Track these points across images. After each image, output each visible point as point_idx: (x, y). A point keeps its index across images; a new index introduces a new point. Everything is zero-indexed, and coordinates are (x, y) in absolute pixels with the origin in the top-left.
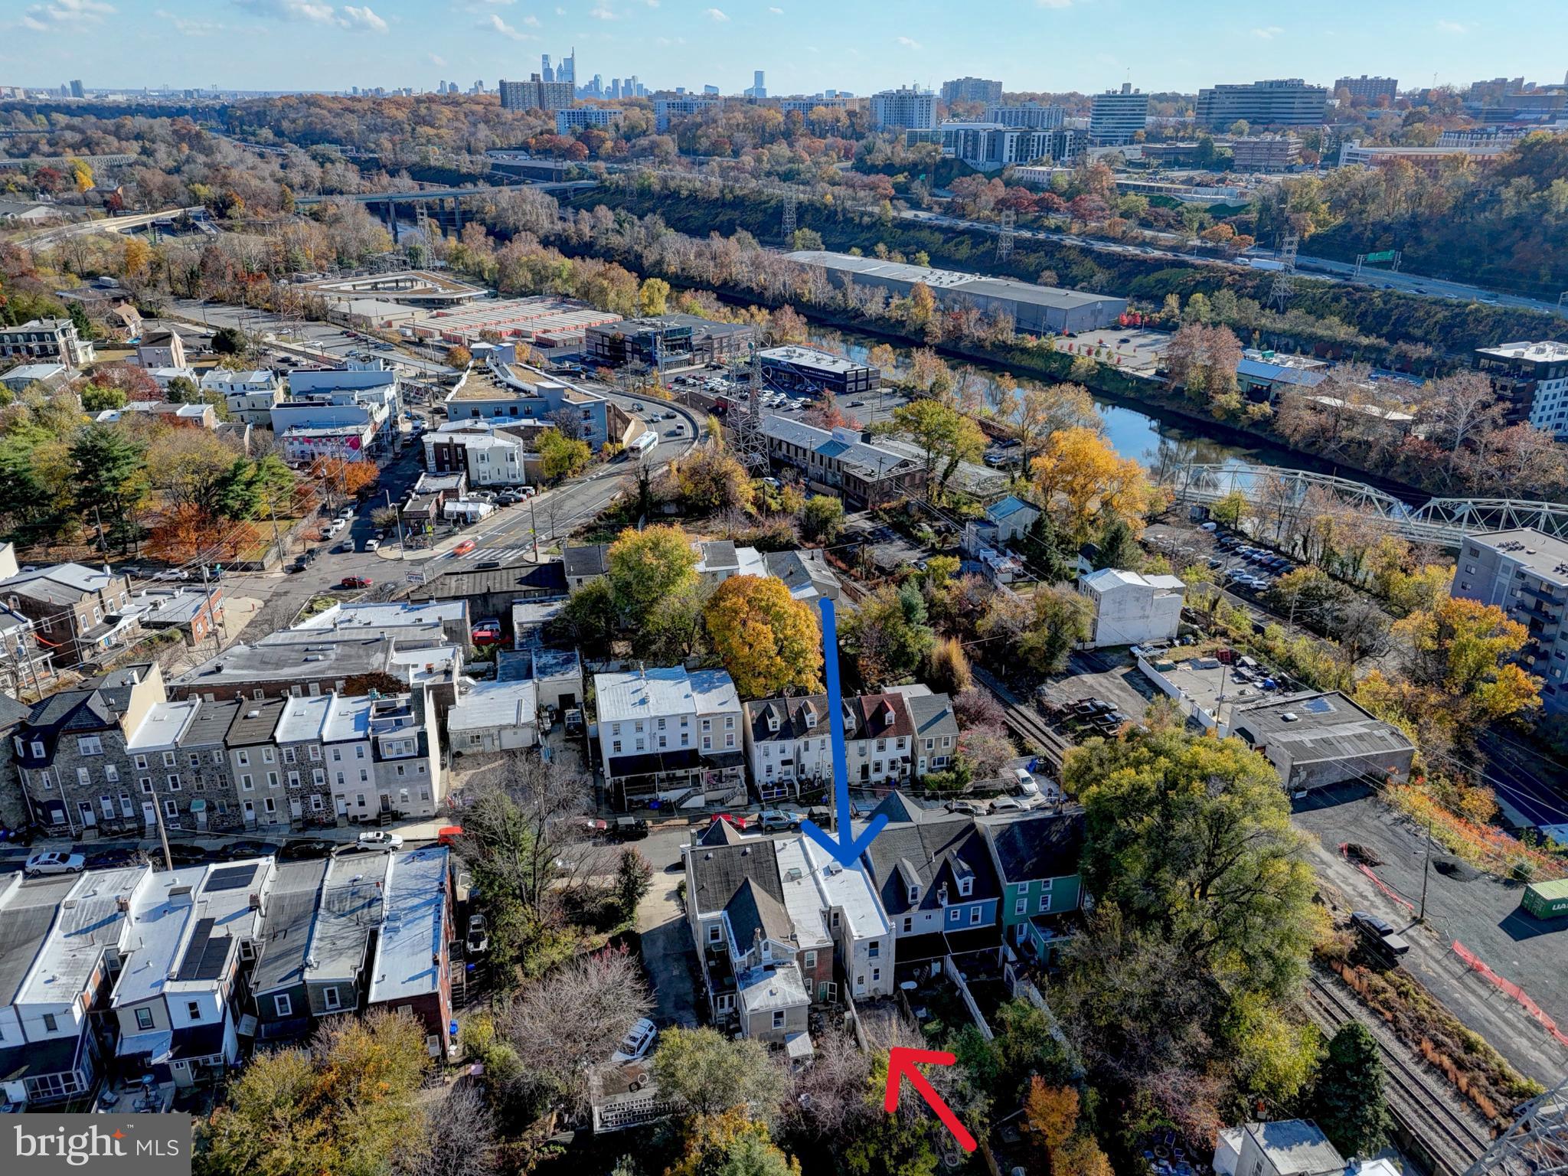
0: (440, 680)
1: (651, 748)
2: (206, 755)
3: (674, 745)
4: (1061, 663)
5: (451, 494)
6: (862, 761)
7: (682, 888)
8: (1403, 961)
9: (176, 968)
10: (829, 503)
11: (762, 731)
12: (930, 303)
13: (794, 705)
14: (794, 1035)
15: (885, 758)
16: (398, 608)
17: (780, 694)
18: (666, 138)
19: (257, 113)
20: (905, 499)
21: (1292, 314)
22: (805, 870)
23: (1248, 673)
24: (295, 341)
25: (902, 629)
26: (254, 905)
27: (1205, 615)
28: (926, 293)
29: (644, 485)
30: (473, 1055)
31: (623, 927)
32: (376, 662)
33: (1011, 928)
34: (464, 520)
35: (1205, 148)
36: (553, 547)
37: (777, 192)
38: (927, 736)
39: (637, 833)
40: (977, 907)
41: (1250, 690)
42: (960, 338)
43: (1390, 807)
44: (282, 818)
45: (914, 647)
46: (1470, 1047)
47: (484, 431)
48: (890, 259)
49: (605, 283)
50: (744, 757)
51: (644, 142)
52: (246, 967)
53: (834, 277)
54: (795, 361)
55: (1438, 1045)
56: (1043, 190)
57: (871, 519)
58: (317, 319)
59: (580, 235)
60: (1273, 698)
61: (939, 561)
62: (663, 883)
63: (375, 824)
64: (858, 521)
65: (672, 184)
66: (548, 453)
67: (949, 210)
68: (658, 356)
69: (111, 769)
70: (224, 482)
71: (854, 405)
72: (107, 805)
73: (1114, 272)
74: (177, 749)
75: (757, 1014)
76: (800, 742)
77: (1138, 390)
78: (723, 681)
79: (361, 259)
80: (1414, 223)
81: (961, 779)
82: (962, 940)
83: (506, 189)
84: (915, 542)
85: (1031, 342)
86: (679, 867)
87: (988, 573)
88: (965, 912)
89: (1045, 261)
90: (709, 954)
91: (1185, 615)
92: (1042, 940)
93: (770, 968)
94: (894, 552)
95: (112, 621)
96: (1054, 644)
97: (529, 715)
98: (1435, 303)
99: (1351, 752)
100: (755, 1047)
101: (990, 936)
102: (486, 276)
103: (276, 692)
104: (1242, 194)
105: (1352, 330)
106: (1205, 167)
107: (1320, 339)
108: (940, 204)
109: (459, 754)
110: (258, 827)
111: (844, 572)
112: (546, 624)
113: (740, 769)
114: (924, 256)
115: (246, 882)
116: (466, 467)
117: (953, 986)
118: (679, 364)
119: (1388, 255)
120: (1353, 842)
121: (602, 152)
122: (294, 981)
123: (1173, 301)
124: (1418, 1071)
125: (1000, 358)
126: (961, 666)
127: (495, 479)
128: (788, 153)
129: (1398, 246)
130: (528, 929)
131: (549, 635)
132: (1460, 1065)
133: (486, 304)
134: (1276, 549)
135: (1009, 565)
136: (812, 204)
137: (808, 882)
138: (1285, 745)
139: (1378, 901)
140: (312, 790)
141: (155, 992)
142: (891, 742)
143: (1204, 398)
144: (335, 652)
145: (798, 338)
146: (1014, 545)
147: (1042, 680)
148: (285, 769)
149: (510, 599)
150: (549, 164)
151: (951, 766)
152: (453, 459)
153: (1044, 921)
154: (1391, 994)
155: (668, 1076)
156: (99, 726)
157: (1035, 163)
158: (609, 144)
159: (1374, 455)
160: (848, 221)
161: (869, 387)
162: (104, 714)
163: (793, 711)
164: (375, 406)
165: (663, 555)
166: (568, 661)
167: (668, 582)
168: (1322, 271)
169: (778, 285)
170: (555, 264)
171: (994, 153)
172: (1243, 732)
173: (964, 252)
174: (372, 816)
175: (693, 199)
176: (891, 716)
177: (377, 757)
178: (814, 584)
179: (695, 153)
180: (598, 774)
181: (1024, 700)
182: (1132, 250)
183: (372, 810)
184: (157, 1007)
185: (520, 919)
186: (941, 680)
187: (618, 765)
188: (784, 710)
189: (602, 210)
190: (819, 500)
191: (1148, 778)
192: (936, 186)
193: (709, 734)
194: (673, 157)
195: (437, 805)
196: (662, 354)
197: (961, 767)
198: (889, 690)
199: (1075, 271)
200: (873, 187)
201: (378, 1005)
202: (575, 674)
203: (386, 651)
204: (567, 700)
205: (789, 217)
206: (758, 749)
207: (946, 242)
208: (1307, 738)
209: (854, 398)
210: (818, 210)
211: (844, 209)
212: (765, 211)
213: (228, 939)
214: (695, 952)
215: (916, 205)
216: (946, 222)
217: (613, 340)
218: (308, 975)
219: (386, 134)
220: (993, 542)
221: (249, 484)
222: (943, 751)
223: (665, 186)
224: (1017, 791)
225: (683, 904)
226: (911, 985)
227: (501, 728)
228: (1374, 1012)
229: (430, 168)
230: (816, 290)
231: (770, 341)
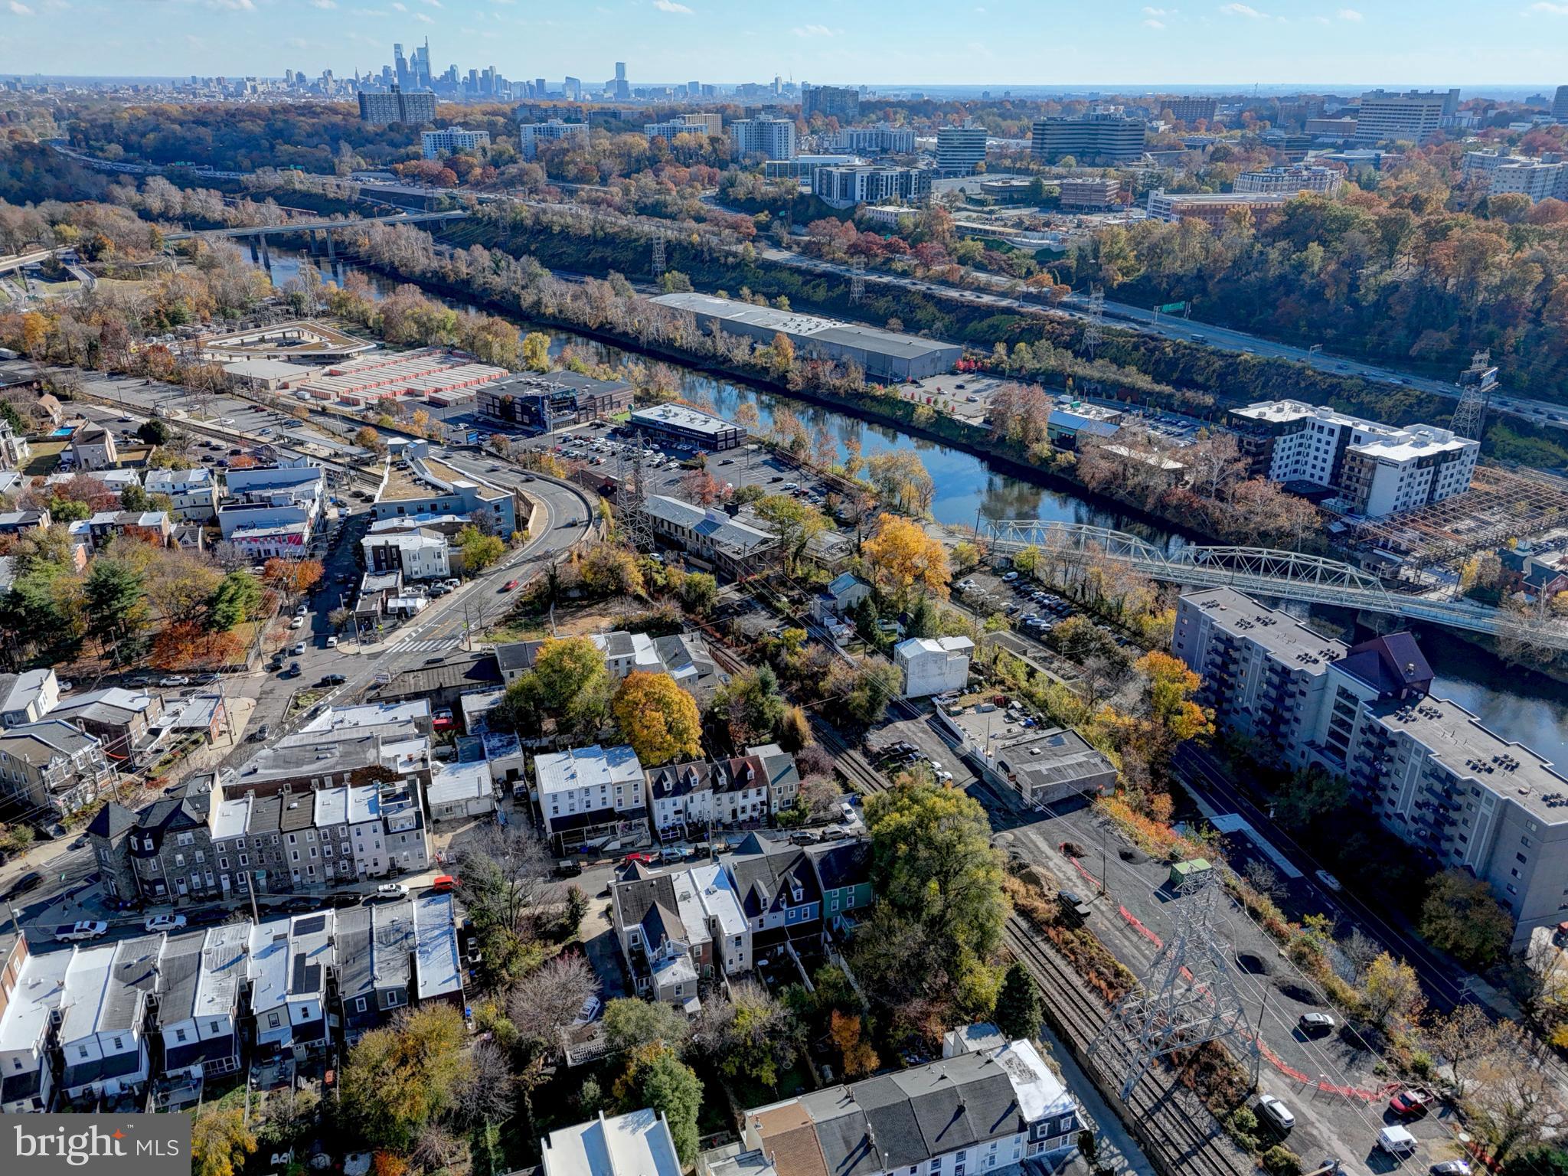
0: (419, 767)
1: (580, 809)
2: (266, 839)
3: (597, 806)
4: (881, 714)
5: (392, 592)
6: (731, 807)
7: (609, 909)
8: (1087, 921)
9: (290, 986)
10: (704, 579)
11: (659, 792)
12: (791, 353)
13: (681, 770)
14: (688, 999)
15: (748, 803)
16: (375, 708)
17: (671, 762)
18: (535, 166)
19: (103, 126)
20: (766, 572)
21: (1099, 362)
22: (693, 892)
23: (1014, 714)
24: (208, 418)
25: (760, 699)
26: (331, 942)
27: (988, 668)
28: (786, 342)
29: (553, 578)
30: (483, 1027)
31: (571, 939)
32: (371, 757)
33: (830, 921)
34: (404, 615)
35: (1036, 187)
36: (482, 636)
37: (646, 228)
38: (777, 786)
39: (574, 872)
40: (807, 907)
41: (1016, 728)
42: (817, 387)
43: (1097, 814)
44: (319, 878)
45: (769, 714)
46: (1118, 974)
47: (411, 529)
48: (754, 302)
49: (490, 338)
50: (647, 811)
51: (512, 170)
52: (332, 983)
53: (702, 322)
54: (671, 421)
55: (1100, 974)
56: (892, 232)
57: (740, 591)
58: (222, 392)
59: (456, 273)
60: (1030, 735)
61: (791, 632)
62: (597, 906)
63: (386, 878)
64: (729, 593)
65: (545, 219)
66: (469, 548)
67: (808, 250)
68: (546, 417)
69: (199, 854)
70: (211, 602)
71: (725, 463)
72: (196, 879)
73: (952, 317)
74: (247, 837)
75: (665, 988)
76: (687, 797)
77: (968, 437)
78: (630, 755)
79: (242, 306)
80: (1201, 276)
81: (803, 814)
82: (796, 931)
83: (378, 221)
84: (775, 612)
85: (879, 390)
86: (606, 893)
87: (827, 641)
88: (799, 912)
89: (894, 307)
90: (631, 952)
91: (973, 668)
92: (849, 927)
93: (672, 958)
94: (758, 622)
95: (155, 732)
96: (874, 702)
97: (487, 788)
98: (1213, 353)
99: (1073, 776)
100: (665, 1005)
101: (815, 926)
102: (371, 323)
103: (303, 787)
104: (1064, 240)
105: (1148, 378)
106: (1036, 205)
107: (1121, 385)
108: (798, 244)
109: (437, 821)
110: (303, 887)
111: (719, 641)
112: (490, 712)
113: (645, 820)
114: (784, 300)
115: (321, 927)
116: (400, 566)
117: (792, 961)
118: (567, 423)
119: (1180, 306)
120: (1069, 841)
121: (471, 178)
122: (368, 989)
123: (1001, 348)
124: (1085, 992)
125: (852, 405)
126: (804, 726)
127: (425, 573)
128: (654, 186)
129: (1188, 297)
130: (510, 945)
131: (492, 721)
132: (1111, 985)
133: (377, 357)
134: (1063, 595)
135: (846, 631)
136: (679, 243)
137: (695, 900)
138: (1028, 773)
139: (1079, 882)
140: (341, 857)
141: (281, 1002)
142: (752, 792)
143: (1022, 445)
144: (338, 750)
145: (673, 394)
146: (849, 611)
147: (866, 727)
148: (322, 844)
149: (459, 691)
150: (417, 191)
151: (795, 806)
152: (389, 560)
153: (848, 914)
154: (1076, 943)
155: (613, 1029)
156: (192, 825)
157: (884, 204)
158: (478, 171)
159: (1151, 501)
160: (714, 260)
161: (738, 445)
162: (194, 816)
163: (681, 775)
164: (309, 502)
165: (579, 658)
166: (511, 743)
167: (584, 678)
168: (1127, 319)
169: (652, 329)
170: (439, 316)
171: (847, 190)
172: (1002, 764)
173: (821, 294)
174: (383, 872)
175: (565, 235)
176: (751, 772)
177: (387, 832)
178: (694, 663)
179: (564, 179)
180: (541, 830)
181: (854, 747)
182: (969, 296)
183: (383, 868)
184: (282, 1013)
185: (504, 939)
186: (789, 740)
187: (557, 823)
188: (675, 774)
189: (478, 250)
190: (697, 576)
191: (907, 820)
192: (795, 222)
193: (621, 796)
194: (542, 186)
195: (430, 861)
196: (549, 415)
197: (802, 806)
198: (751, 751)
199: (920, 315)
200: (735, 227)
201: (428, 1000)
202: (518, 754)
203: (377, 747)
204: (512, 774)
205: (659, 257)
206: (656, 804)
207: (805, 283)
208: (1043, 767)
209: (725, 455)
210: (686, 249)
211: (710, 249)
212: (635, 249)
213: (317, 967)
214: (621, 952)
215: (777, 244)
216: (805, 264)
217: (503, 402)
218: (377, 985)
219: (243, 151)
220: (834, 612)
221: (231, 601)
222: (789, 795)
223: (537, 221)
224: (842, 820)
225: (610, 920)
226: (764, 962)
227: (468, 800)
228: (1065, 956)
229: (295, 191)
230: (686, 336)
231: (646, 399)
